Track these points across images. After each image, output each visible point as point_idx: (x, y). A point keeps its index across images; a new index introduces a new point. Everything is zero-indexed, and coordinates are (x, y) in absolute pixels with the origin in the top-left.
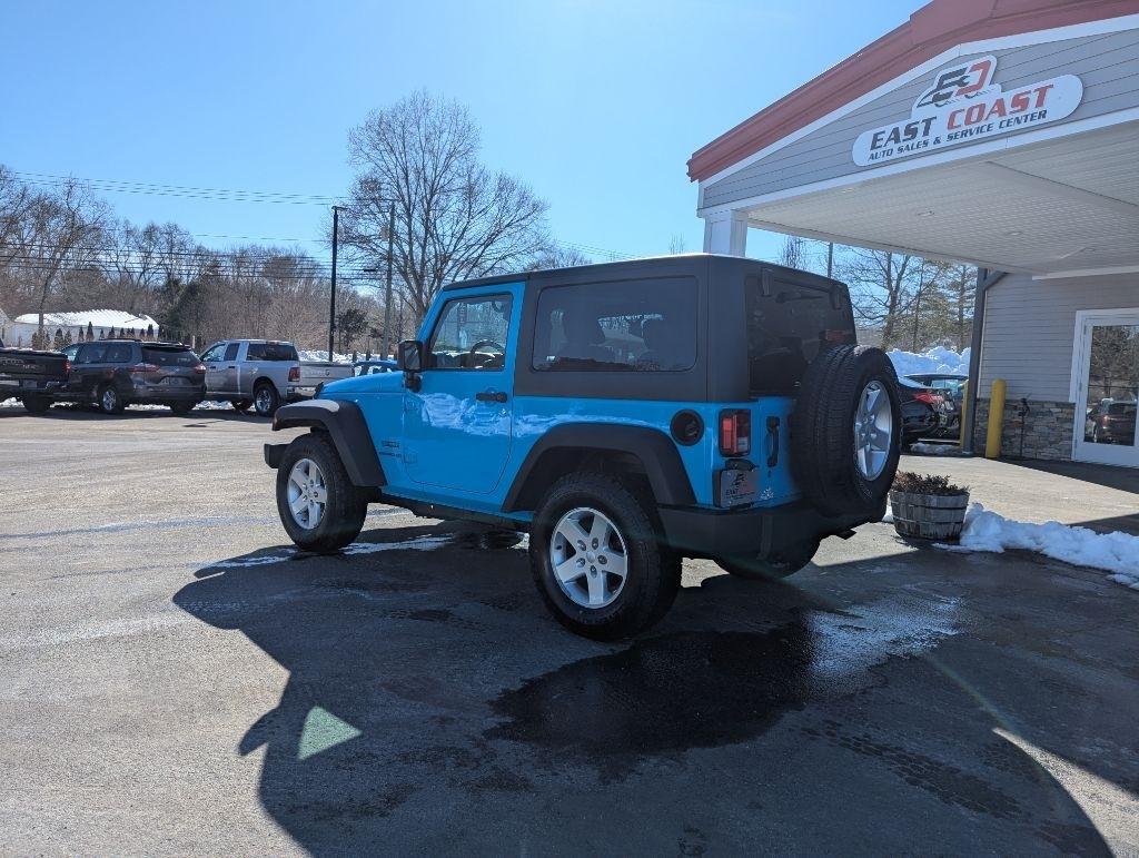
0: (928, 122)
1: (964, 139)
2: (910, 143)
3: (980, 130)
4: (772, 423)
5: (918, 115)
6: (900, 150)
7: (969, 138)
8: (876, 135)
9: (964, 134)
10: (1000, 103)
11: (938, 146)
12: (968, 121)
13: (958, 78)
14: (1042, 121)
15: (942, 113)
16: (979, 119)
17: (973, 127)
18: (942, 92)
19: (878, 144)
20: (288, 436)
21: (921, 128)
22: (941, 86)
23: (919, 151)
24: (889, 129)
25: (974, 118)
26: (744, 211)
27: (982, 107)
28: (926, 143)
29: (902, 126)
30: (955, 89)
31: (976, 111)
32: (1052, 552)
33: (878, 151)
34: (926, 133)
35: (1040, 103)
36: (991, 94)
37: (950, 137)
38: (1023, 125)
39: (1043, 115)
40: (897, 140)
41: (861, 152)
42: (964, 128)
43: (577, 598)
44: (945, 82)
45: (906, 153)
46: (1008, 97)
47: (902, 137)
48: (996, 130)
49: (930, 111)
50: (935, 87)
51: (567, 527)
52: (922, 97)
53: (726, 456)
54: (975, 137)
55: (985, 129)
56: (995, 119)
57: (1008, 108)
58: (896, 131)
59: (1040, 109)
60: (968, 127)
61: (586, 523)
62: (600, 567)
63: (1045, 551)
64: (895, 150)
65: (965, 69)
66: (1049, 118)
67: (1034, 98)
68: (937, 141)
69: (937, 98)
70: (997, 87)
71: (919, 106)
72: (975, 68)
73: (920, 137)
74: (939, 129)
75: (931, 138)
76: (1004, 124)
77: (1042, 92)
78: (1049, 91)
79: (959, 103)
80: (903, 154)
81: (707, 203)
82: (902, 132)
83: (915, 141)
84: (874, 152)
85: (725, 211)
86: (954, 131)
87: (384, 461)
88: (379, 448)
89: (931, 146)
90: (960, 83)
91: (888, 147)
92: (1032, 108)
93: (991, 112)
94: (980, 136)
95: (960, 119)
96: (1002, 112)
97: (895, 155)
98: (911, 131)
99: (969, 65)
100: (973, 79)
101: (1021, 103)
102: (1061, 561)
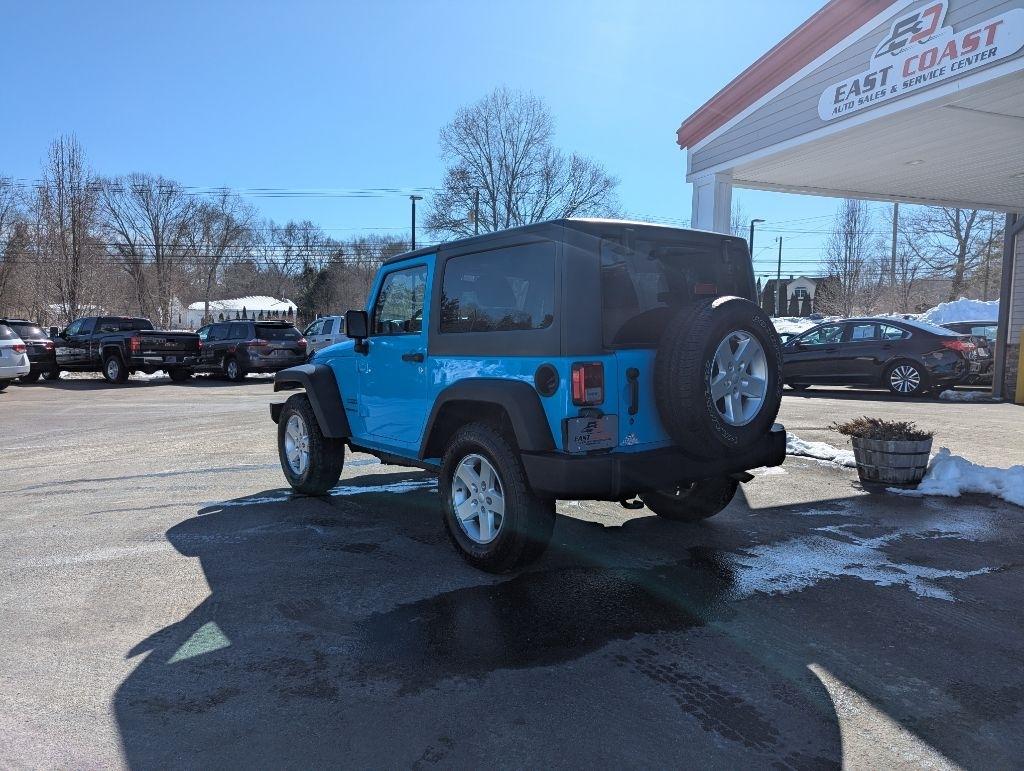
0: (885, 71)
1: (919, 85)
2: (869, 94)
3: (933, 75)
4: (633, 374)
5: (876, 65)
6: (861, 101)
7: (923, 84)
8: (839, 89)
9: (918, 80)
10: (952, 45)
11: (895, 94)
12: (922, 67)
13: (911, 25)
14: (993, 59)
15: (897, 61)
16: (932, 63)
17: (926, 72)
18: (897, 41)
19: (841, 97)
20: (283, 396)
21: (879, 77)
22: (895, 35)
23: (877, 101)
24: (850, 82)
25: (927, 63)
26: (728, 173)
27: (935, 51)
28: (883, 93)
29: (861, 77)
30: (909, 36)
31: (929, 57)
32: (1009, 496)
33: (841, 104)
34: (883, 82)
35: (990, 41)
36: (943, 37)
37: (905, 85)
38: (974, 65)
39: (993, 52)
40: (857, 92)
41: (826, 108)
42: (919, 74)
43: (472, 534)
44: (901, 30)
45: (866, 104)
46: (959, 38)
47: (862, 88)
48: (948, 73)
49: (887, 60)
50: (890, 36)
51: (464, 470)
52: (878, 48)
53: (578, 405)
54: (929, 82)
55: (938, 73)
56: (947, 62)
57: (960, 49)
58: (856, 83)
59: (992, 46)
60: (922, 73)
61: (477, 468)
62: (488, 507)
63: (1003, 495)
64: (856, 104)
65: (918, 15)
66: (999, 55)
67: (984, 35)
68: (894, 89)
69: (893, 47)
70: (949, 29)
71: (876, 57)
72: (927, 13)
73: (878, 88)
74: (896, 78)
75: (888, 87)
76: (956, 66)
77: (992, 29)
78: (999, 27)
79: (915, 49)
80: (863, 106)
81: (695, 167)
82: (862, 83)
83: (874, 92)
84: (838, 105)
85: (709, 176)
86: (908, 78)
87: (348, 413)
88: (346, 405)
89: (889, 95)
90: (914, 30)
91: (850, 99)
92: (982, 47)
93: (944, 55)
94: (934, 80)
95: (914, 65)
96: (953, 54)
97: (857, 107)
98: (870, 82)
99: (922, 10)
100: (926, 23)
101: (971, 42)
102: (1017, 505)
